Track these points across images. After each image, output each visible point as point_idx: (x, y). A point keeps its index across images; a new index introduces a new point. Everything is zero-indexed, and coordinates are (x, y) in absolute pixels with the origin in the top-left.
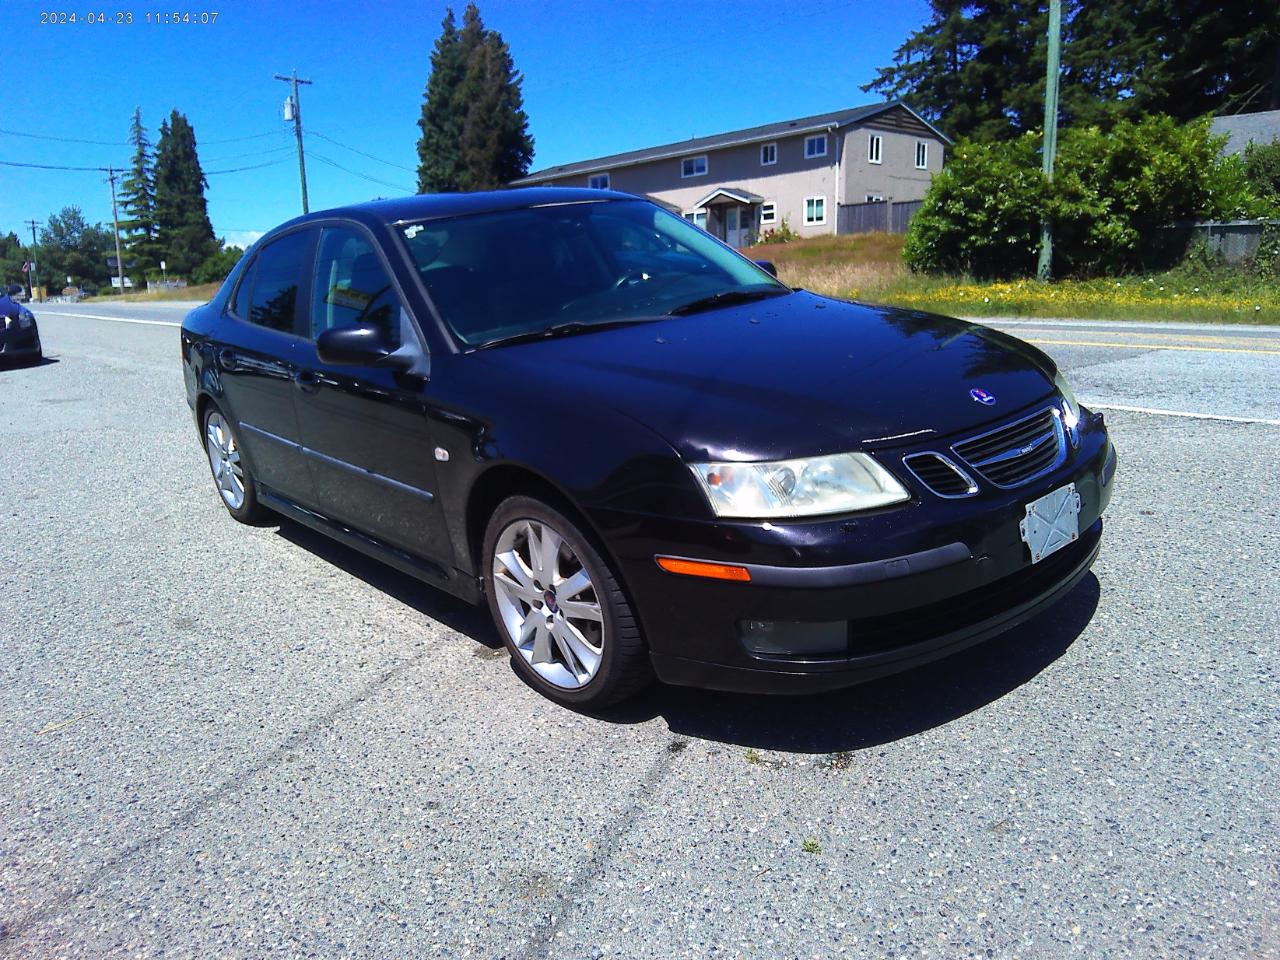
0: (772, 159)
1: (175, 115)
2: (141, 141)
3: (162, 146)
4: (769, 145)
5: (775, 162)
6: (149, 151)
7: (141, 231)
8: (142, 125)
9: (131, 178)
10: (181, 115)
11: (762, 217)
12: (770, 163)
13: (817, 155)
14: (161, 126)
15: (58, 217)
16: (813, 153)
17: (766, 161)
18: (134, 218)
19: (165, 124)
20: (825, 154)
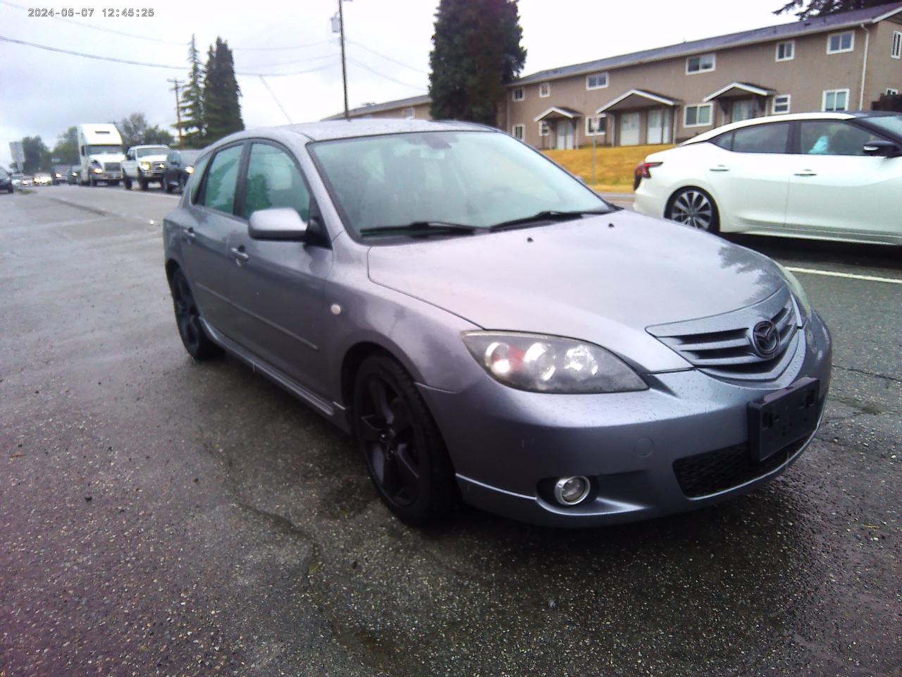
0: (789, 55)
1: (219, 42)
2: (196, 61)
3: (209, 65)
4: (786, 43)
5: (792, 58)
6: (201, 67)
7: (195, 130)
8: (196, 48)
9: (188, 89)
10: (223, 42)
11: (773, 109)
12: (786, 59)
13: (841, 51)
14: (208, 50)
15: (128, 119)
16: (837, 48)
17: (781, 56)
18: (190, 119)
19: (211, 48)
20: (851, 49)
